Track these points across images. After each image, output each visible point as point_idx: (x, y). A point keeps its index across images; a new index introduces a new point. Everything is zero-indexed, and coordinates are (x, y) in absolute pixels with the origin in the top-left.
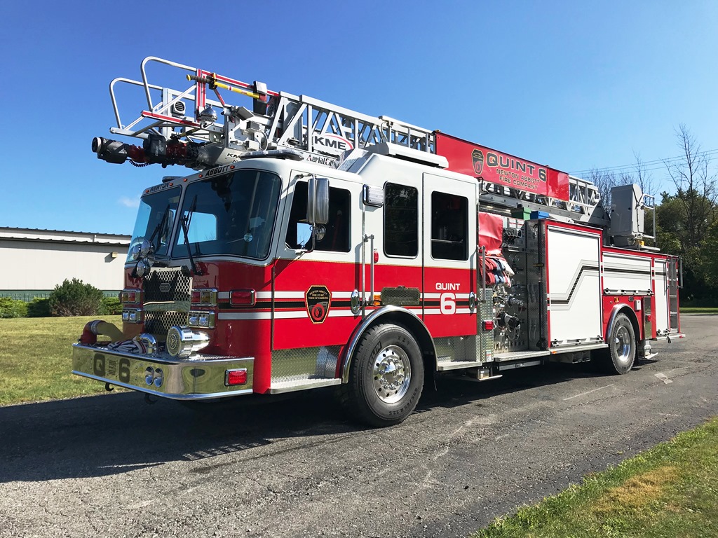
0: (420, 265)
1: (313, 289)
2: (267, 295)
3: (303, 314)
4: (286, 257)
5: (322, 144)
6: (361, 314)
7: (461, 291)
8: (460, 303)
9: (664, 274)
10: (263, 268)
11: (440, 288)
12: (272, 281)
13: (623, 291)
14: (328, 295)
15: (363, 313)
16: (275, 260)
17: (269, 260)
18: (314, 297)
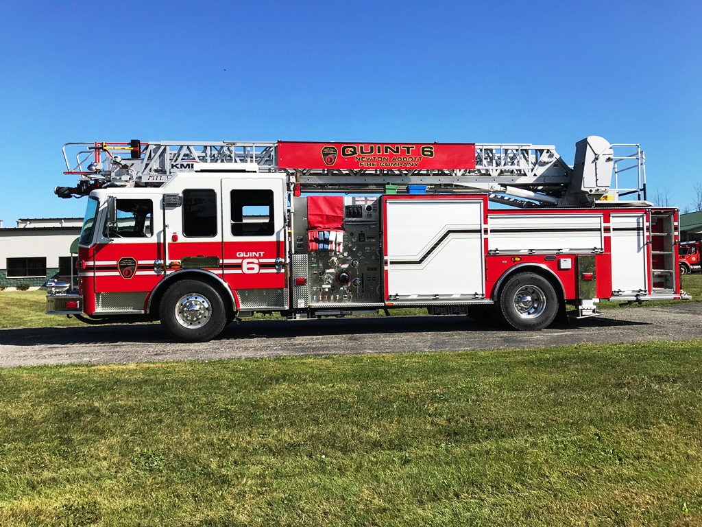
0: (221, 241)
1: (123, 259)
2: (91, 263)
3: (117, 274)
4: (102, 242)
5: (178, 168)
6: (163, 273)
7: (265, 257)
8: (262, 266)
9: (638, 229)
10: (88, 249)
11: (242, 256)
12: (93, 256)
13: (531, 250)
14: (135, 262)
15: (165, 273)
16: (95, 245)
17: (92, 244)
18: (124, 263)
